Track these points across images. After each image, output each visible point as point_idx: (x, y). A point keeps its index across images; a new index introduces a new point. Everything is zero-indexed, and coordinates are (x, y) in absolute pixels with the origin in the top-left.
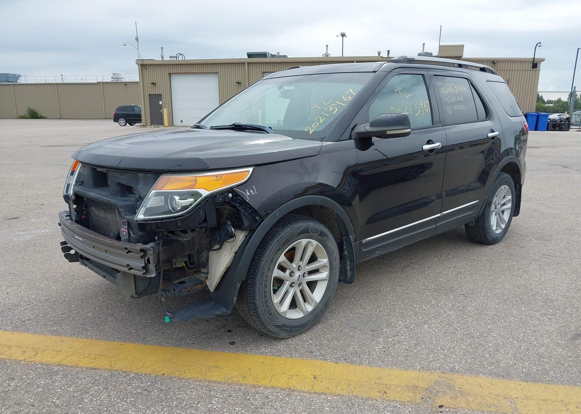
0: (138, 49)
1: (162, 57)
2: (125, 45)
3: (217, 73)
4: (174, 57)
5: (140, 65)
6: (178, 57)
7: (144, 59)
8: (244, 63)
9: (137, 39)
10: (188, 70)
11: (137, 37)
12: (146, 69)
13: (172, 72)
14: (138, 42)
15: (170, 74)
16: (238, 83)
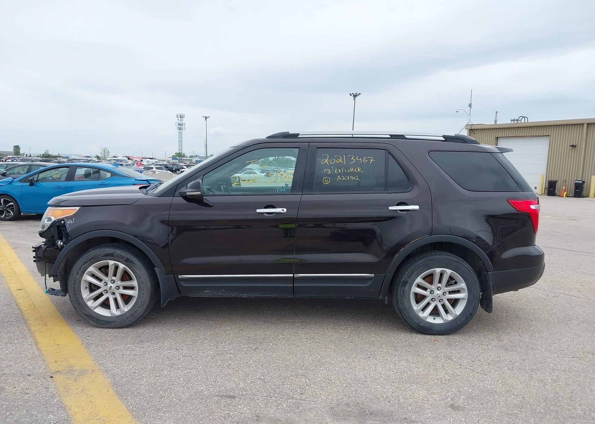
0: (470, 114)
1: (495, 121)
2: (457, 112)
3: (549, 136)
4: (514, 120)
5: (469, 130)
6: (521, 120)
7: (474, 124)
8: (583, 124)
9: (470, 105)
10: (516, 134)
11: (471, 103)
12: (475, 133)
13: (499, 136)
14: (471, 108)
15: (497, 138)
16: (573, 146)
